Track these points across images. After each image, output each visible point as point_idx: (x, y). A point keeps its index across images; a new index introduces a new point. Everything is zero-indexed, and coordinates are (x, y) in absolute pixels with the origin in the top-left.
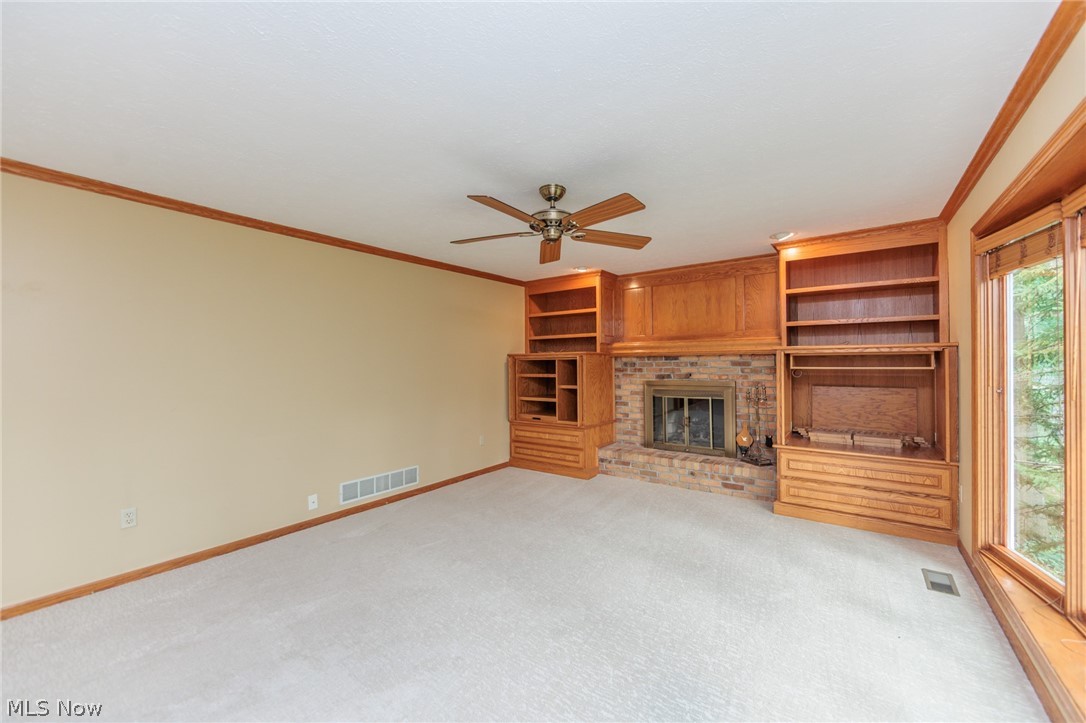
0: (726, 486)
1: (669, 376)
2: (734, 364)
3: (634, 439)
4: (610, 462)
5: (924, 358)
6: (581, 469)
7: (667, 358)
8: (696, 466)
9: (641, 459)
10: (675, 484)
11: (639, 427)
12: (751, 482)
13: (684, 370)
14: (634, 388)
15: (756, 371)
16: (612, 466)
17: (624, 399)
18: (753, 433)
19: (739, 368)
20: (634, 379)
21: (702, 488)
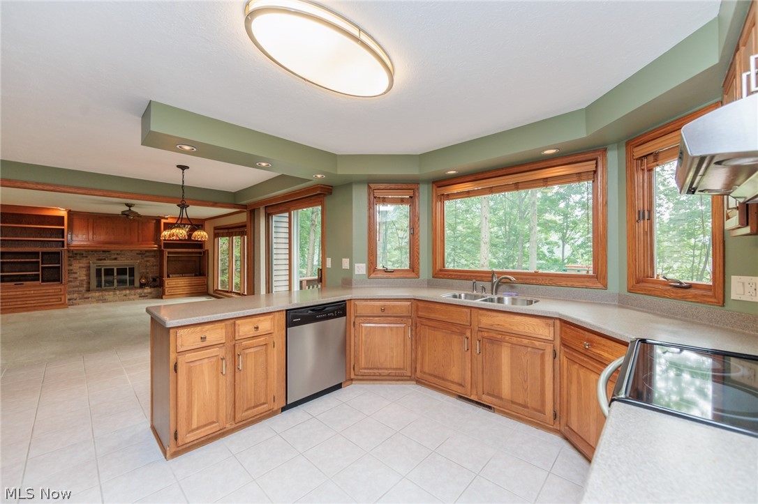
0: (140, 297)
1: (105, 259)
2: (138, 254)
3: (80, 289)
4: (76, 299)
5: (200, 253)
6: (63, 304)
7: (104, 251)
8: (128, 292)
9: (97, 294)
10: (116, 301)
11: (84, 283)
12: (150, 293)
13: (114, 257)
14: (81, 265)
15: (147, 257)
16: (78, 301)
17: (74, 271)
18: (146, 278)
19: (140, 256)
20: (81, 261)
21: (129, 299)
